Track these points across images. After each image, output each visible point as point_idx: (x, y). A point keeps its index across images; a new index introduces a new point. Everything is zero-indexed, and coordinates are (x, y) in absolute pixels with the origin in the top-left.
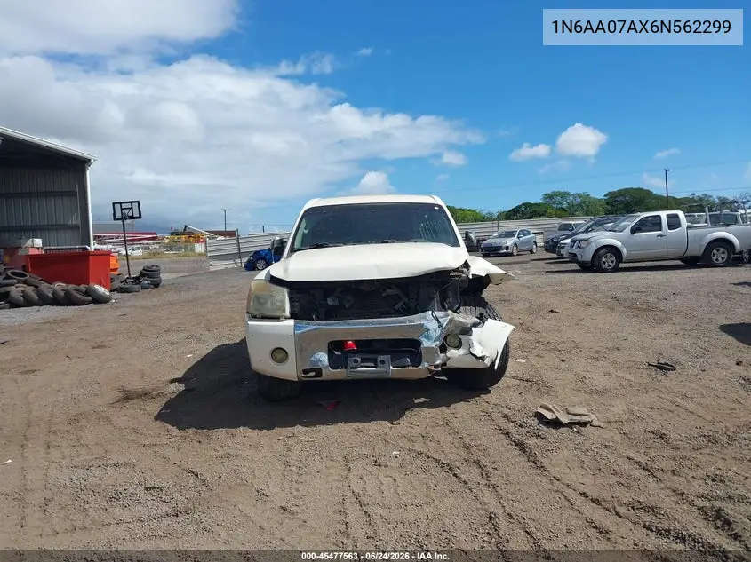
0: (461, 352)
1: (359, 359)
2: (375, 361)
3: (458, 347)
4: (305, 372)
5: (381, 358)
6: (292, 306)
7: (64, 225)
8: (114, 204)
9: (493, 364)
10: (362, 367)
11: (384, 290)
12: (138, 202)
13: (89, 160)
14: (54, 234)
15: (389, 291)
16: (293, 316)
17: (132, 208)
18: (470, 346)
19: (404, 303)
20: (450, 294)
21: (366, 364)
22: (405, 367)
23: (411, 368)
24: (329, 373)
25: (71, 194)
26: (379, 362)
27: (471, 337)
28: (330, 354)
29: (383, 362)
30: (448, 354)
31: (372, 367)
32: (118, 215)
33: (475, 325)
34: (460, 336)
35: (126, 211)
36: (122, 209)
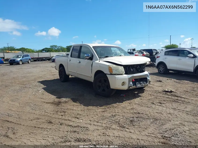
1: (138, 83)
4: (129, 87)
15: (138, 67)
19: (140, 70)
22: (145, 84)
26: (141, 83)
31: (140, 85)
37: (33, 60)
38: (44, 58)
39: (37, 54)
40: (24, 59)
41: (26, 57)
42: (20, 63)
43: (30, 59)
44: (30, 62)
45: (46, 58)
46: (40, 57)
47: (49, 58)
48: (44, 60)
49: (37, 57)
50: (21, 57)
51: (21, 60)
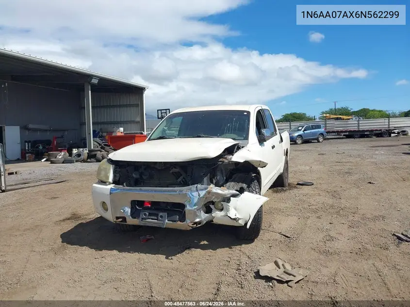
0: (222, 213)
1: (147, 214)
2: (157, 215)
3: (222, 210)
4: (117, 218)
5: (161, 214)
6: (115, 176)
7: (134, 121)
8: (158, 110)
9: (246, 224)
10: (150, 219)
11: (172, 168)
12: (169, 109)
13: (145, 88)
14: (129, 125)
15: (174, 170)
16: (115, 182)
17: (166, 113)
18: (228, 210)
19: (184, 178)
20: (219, 173)
21: (152, 217)
22: (175, 221)
23: (179, 222)
24: (131, 221)
25: (137, 105)
26: (159, 216)
27: (229, 204)
28: (132, 209)
29: (161, 217)
30: (213, 215)
31: (156, 219)
32: (160, 116)
33: (234, 196)
34: (222, 203)
35: (163, 114)
36: (162, 113)
37: (344, 135)
38: (367, 131)
39: (356, 122)
40: (307, 133)
41: (313, 129)
42: (297, 141)
43: (322, 134)
44: (321, 139)
45: (372, 131)
46: (361, 128)
47: (380, 132)
48: (367, 136)
49: (356, 129)
50: (301, 129)
51: (300, 136)
